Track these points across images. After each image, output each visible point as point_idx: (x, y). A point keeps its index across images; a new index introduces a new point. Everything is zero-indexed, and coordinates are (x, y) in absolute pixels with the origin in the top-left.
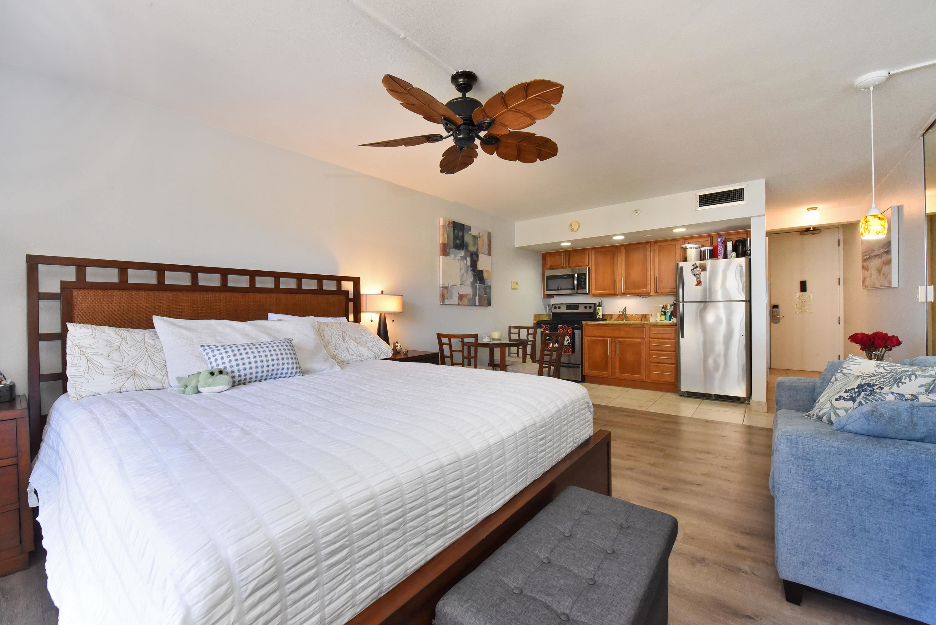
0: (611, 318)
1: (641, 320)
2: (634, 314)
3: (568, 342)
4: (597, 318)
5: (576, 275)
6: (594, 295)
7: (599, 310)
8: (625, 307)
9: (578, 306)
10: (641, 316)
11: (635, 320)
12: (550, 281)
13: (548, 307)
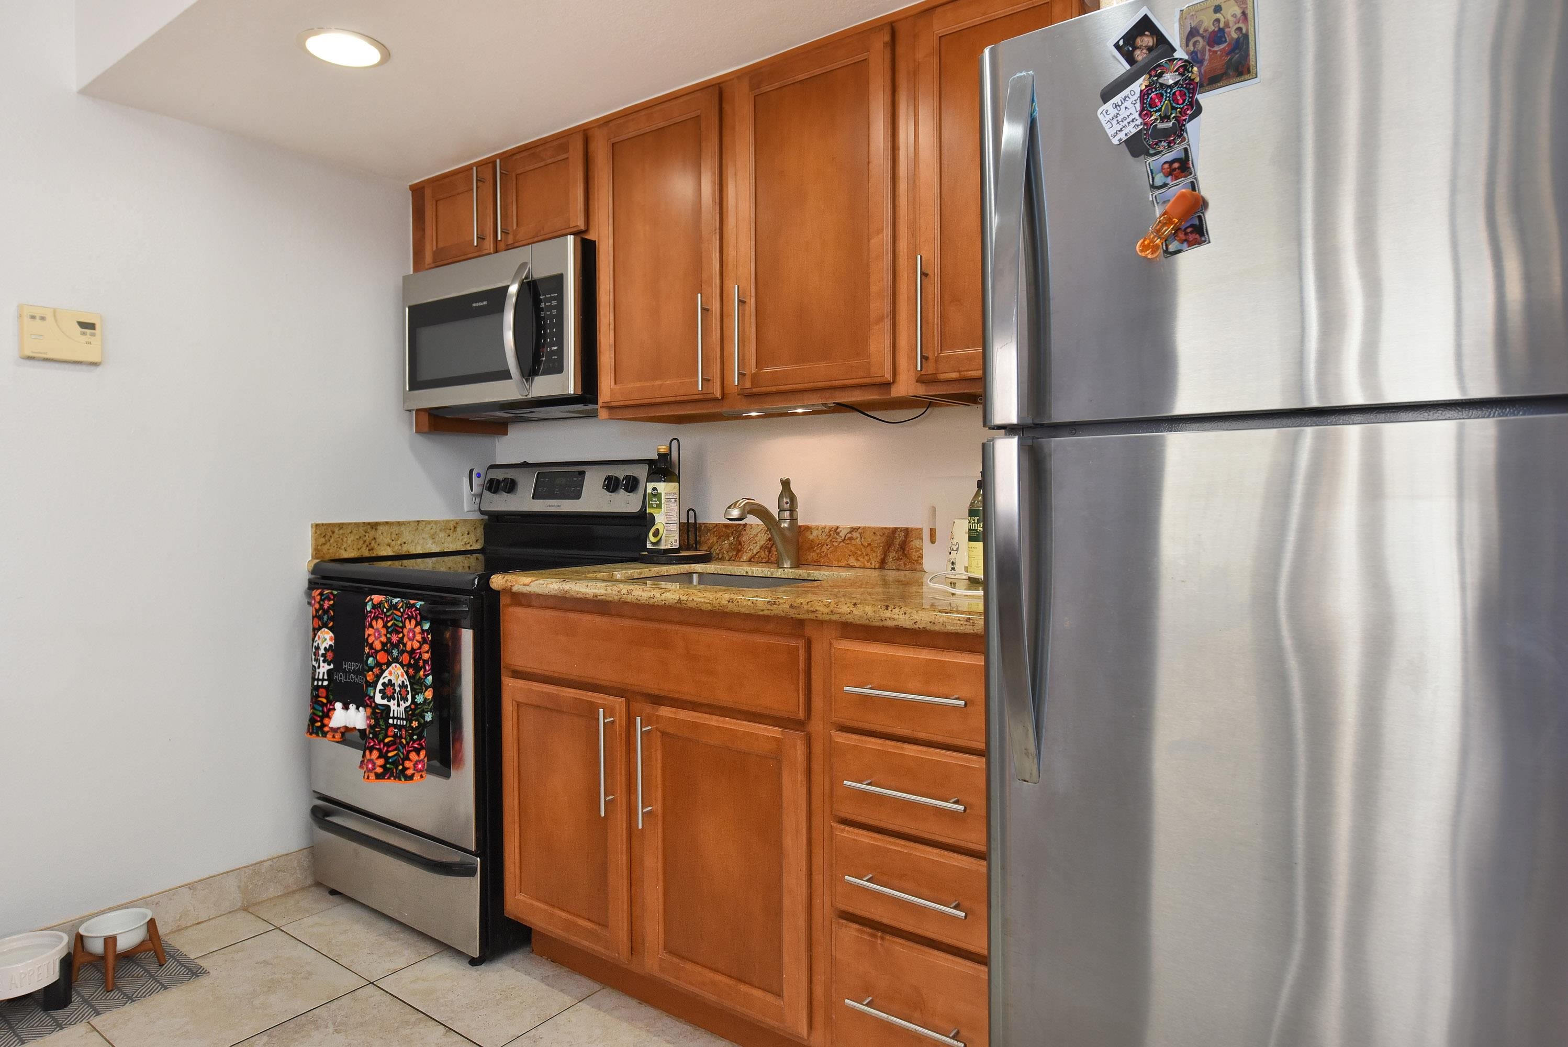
0: (738, 549)
1: (883, 565)
2: (845, 523)
3: (404, 705)
4: (649, 546)
5: (513, 289)
6: (618, 410)
7: (655, 501)
8: (786, 484)
9: (582, 473)
10: (879, 539)
11: (852, 561)
12: (426, 333)
13: (466, 481)
